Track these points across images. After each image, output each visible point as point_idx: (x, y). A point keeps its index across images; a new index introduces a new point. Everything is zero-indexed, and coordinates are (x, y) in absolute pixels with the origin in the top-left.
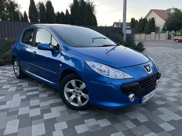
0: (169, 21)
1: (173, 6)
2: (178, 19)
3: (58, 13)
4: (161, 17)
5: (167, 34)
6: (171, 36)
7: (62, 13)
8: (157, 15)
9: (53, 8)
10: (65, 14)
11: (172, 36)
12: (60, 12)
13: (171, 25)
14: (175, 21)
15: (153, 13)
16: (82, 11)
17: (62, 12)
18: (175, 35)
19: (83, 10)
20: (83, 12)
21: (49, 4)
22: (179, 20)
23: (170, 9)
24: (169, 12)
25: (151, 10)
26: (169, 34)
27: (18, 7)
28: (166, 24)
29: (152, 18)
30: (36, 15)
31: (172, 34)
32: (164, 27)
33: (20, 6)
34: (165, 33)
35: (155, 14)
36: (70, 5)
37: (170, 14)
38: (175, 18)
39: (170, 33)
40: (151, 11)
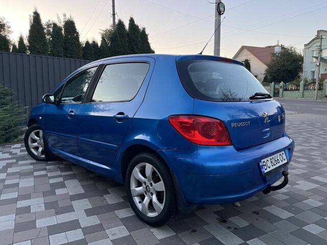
0: (274, 66)
1: (278, 42)
2: (289, 63)
3: (87, 43)
4: (259, 59)
5: (272, 88)
6: (279, 91)
7: (95, 44)
8: (253, 56)
9: (78, 33)
10: (99, 45)
11: (281, 90)
12: (91, 42)
13: (277, 73)
14: (284, 66)
15: (246, 52)
16: (130, 42)
17: (94, 42)
18: (286, 90)
19: (134, 40)
20: (133, 43)
21: (70, 25)
22: (291, 64)
23: (274, 47)
24: (272, 52)
25: (243, 46)
26: (274, 88)
27: (4, 29)
28: (268, 71)
29: (246, 60)
30: (42, 43)
31: (281, 87)
32: (266, 76)
33: (9, 29)
34: (268, 85)
35: (249, 53)
36: (102, 32)
37: (274, 54)
38: (284, 60)
39: (277, 86)
40: (243, 48)
